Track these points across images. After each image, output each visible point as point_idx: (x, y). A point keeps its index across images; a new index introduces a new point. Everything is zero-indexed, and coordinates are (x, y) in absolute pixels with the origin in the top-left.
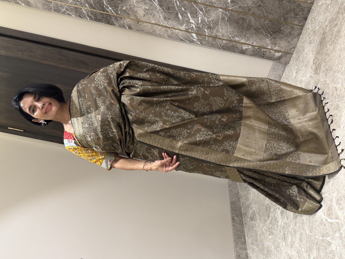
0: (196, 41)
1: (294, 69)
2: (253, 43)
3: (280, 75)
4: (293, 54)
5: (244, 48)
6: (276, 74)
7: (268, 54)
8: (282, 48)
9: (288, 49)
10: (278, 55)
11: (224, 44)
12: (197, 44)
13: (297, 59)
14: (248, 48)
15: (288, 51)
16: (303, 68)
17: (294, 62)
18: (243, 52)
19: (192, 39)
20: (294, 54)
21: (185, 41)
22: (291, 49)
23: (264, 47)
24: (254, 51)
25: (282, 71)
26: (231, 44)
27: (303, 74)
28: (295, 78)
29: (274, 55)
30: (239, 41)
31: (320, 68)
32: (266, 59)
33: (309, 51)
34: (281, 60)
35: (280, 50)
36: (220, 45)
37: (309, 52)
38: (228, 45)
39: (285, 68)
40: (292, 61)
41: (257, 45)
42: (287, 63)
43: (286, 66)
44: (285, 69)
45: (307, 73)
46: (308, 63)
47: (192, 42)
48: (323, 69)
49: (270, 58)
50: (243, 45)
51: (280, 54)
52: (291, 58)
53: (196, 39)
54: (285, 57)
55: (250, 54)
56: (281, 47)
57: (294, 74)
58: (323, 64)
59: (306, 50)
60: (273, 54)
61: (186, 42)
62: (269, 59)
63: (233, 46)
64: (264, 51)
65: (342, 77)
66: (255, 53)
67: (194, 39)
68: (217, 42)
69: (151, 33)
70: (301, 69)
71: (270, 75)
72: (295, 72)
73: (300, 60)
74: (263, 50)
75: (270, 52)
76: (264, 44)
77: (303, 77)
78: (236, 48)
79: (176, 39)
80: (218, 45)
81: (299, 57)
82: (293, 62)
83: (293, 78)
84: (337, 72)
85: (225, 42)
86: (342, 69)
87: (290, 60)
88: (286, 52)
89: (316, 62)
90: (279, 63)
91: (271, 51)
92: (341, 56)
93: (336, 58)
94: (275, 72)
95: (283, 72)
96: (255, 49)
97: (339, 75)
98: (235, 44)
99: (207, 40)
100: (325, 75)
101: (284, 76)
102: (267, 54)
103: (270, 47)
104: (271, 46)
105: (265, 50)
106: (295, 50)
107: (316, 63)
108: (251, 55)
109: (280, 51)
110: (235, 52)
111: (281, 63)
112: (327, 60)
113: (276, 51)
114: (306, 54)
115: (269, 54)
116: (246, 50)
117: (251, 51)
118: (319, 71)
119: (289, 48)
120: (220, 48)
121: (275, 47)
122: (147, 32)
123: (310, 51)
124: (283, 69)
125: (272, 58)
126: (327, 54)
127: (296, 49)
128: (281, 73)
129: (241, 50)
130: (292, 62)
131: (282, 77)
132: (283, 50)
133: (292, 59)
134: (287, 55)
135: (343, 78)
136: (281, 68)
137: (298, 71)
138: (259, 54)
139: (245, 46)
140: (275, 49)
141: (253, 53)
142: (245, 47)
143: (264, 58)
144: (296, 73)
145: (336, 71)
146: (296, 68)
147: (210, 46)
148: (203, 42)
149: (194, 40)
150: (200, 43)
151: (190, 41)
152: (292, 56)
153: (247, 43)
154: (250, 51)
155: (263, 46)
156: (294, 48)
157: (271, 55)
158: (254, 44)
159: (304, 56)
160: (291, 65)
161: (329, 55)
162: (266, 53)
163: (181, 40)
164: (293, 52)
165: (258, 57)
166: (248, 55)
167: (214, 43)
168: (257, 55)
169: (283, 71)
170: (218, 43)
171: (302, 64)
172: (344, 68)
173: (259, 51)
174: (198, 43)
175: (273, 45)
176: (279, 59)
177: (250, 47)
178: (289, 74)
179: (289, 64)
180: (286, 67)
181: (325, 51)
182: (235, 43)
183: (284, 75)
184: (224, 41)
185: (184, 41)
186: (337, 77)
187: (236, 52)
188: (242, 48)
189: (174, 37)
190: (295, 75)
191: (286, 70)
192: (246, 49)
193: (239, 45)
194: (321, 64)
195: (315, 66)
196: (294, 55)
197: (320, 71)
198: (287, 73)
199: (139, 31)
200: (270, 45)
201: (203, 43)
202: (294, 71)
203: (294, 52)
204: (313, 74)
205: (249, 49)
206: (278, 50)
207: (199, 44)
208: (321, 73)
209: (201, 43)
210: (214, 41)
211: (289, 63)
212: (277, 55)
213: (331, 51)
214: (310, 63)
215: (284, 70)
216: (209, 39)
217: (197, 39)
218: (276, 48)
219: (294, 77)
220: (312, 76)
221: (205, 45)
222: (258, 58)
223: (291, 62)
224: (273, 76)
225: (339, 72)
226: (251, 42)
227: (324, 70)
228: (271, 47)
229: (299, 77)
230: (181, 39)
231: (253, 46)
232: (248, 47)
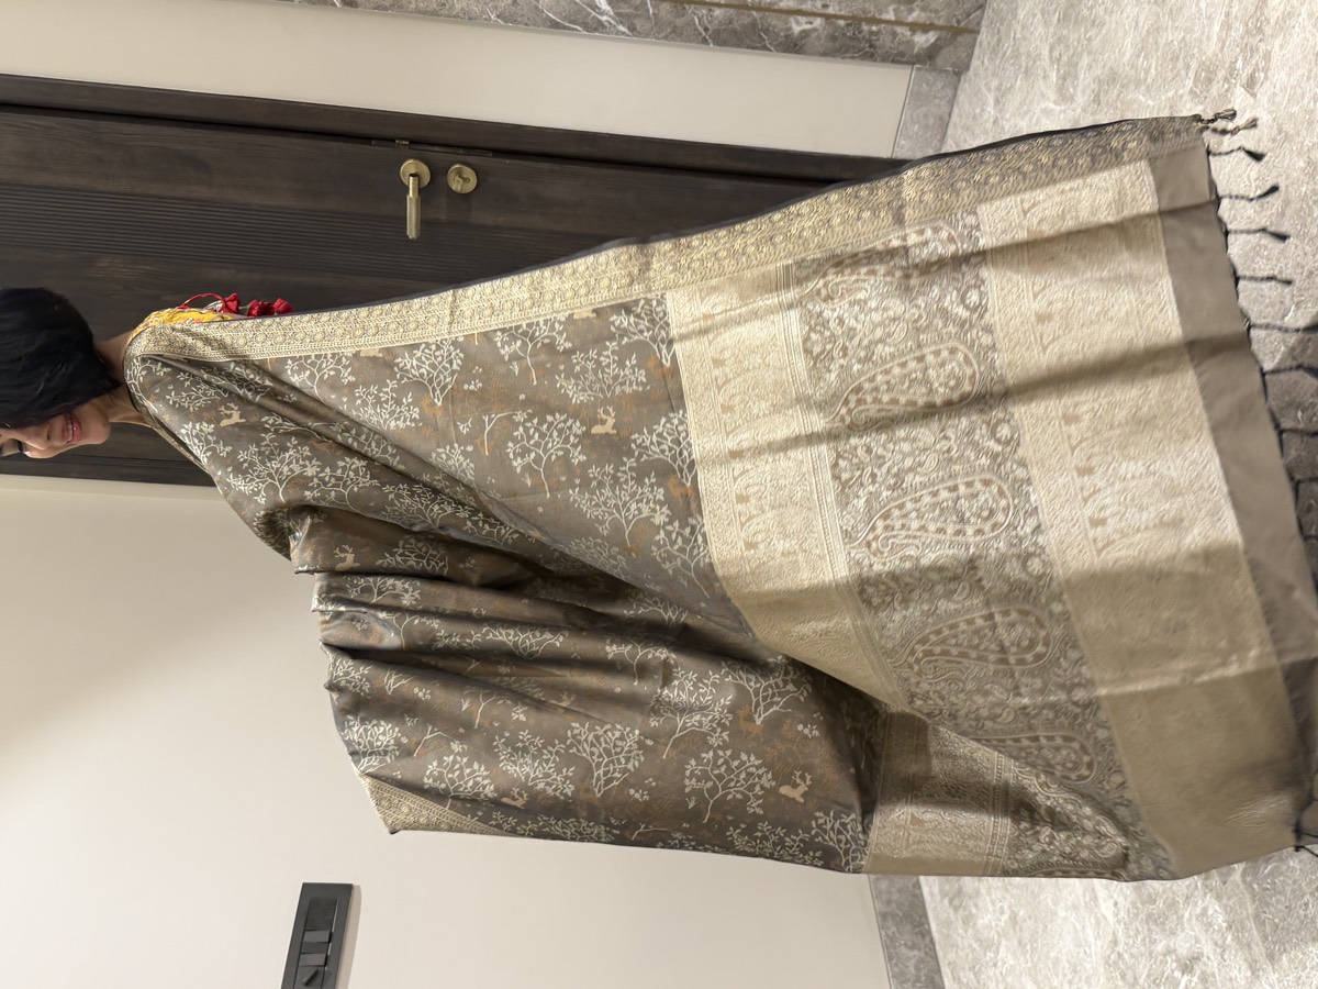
0: (613, 22)
1: (989, 90)
2: (825, 6)
3: (941, 119)
4: (978, 32)
5: (797, 29)
6: (926, 116)
7: (888, 44)
8: (936, 11)
9: (961, 14)
10: (927, 40)
11: (720, 23)
12: (617, 34)
13: (994, 51)
14: (809, 27)
15: (958, 21)
16: (1019, 82)
17: (986, 61)
18: (796, 45)
19: (594, 17)
20: (983, 30)
21: (569, 28)
22: (968, 15)
23: (869, 16)
24: (833, 38)
25: (949, 102)
26: (747, 21)
27: (1022, 104)
28: (996, 121)
29: (910, 44)
30: (774, 4)
31: (1076, 77)
32: (884, 60)
33: (1034, 15)
34: (940, 61)
35: (928, 22)
36: (706, 29)
37: (1034, 18)
38: (736, 25)
39: (956, 89)
40: (979, 58)
41: (843, 13)
42: (960, 69)
43: (959, 81)
44: (959, 92)
45: (1032, 101)
46: (1035, 62)
47: (596, 30)
48: (1085, 79)
49: (898, 58)
50: (792, 19)
51: (932, 37)
52: (973, 47)
53: (610, 16)
54: (952, 48)
55: (822, 50)
56: (930, 11)
57: (989, 109)
58: (1085, 60)
59: (1021, 14)
60: (908, 42)
61: (573, 29)
62: (893, 61)
63: (754, 25)
64: (871, 33)
65: (1151, 103)
66: (837, 44)
67: (602, 14)
68: (693, 20)
69: (434, 14)
70: (1012, 87)
71: (905, 124)
72: (991, 101)
73: (1005, 52)
74: (865, 28)
75: (894, 34)
76: (867, 6)
77: (1022, 119)
78: (767, 31)
79: (534, 25)
80: (696, 29)
81: (999, 40)
82: (983, 62)
83: (989, 125)
84: (1132, 87)
85: (721, 17)
86: (1147, 71)
87: (970, 56)
88: (952, 27)
89: (1060, 55)
90: (934, 70)
91: (899, 29)
92: (1141, 24)
93: (1125, 35)
94: (924, 109)
95: (953, 105)
96: (837, 28)
97: (1141, 97)
98: (761, 19)
99: (654, 14)
100: (1094, 101)
101: (958, 120)
102: (885, 41)
103: (892, 13)
104: (895, 10)
105: (874, 28)
106: (986, 16)
107: (1059, 60)
108: (824, 54)
109: (931, 24)
110: (765, 48)
111: (941, 71)
112: (1096, 43)
113: (915, 27)
114: (1023, 27)
115: (892, 41)
116: (803, 38)
117: (823, 36)
118: (1071, 90)
119: (961, 11)
120: (705, 41)
121: (911, 11)
122: (419, 11)
123: (1036, 15)
124: (949, 92)
125: (902, 54)
126: (1094, 22)
127: (988, 13)
128: (945, 109)
129: (787, 37)
130: (979, 63)
131: (951, 124)
132: (941, 22)
133: (977, 51)
134: (959, 39)
135: (1154, 107)
136: (943, 88)
137: (1002, 96)
138: (853, 47)
139: (798, 23)
140: (910, 19)
141: (830, 45)
142: (798, 26)
143: (876, 61)
144: (997, 101)
145: (1130, 81)
146: (995, 84)
147: (666, 37)
148: (638, 23)
149: (604, 18)
150: (629, 28)
151: (586, 27)
152: (978, 41)
153: (803, 7)
154: (818, 38)
155: (864, 12)
156: (981, 7)
157: (899, 44)
158: (831, 11)
159: (1018, 36)
160: (975, 75)
161: (1103, 24)
162: (878, 40)
163: (555, 25)
164: (979, 24)
165: (853, 58)
166: (813, 54)
167: (680, 22)
168: (846, 52)
169: (952, 101)
170: (697, 21)
171: (1012, 68)
172: (1153, 71)
173: (854, 34)
174: (621, 28)
175: (902, 7)
176: (929, 56)
177: (818, 22)
178: (974, 111)
179: (971, 73)
180: (961, 83)
181: (1085, 12)
182: (761, 14)
183: (954, 118)
184: (718, 12)
185: (565, 28)
186: (1135, 106)
187: (768, 49)
188: (790, 29)
189: (522, 15)
190: (992, 113)
191: (961, 97)
192: (805, 34)
193: (774, 21)
194: (1077, 64)
195: (1058, 70)
196: (984, 36)
197: (1075, 87)
198: (967, 106)
199: (385, 9)
200: (891, 8)
201: (638, 27)
202: (989, 95)
203: (983, 23)
204: (1055, 102)
205: (815, 30)
206: (921, 21)
207: (623, 33)
208: (1079, 94)
209: (632, 29)
210: (679, 17)
211: (968, 68)
212: (923, 40)
213: (1106, 8)
214: (1040, 59)
215: (955, 95)
216: (658, 9)
217: (612, 13)
218: (915, 15)
219: (992, 120)
220: (1052, 110)
221: (647, 36)
222: (851, 61)
223: (975, 63)
224: (915, 123)
225: (1138, 83)
226: (819, 5)
227: (1089, 84)
228: (895, 15)
229: (1008, 116)
230: (551, 20)
231: (827, 17)
232: (811, 23)
